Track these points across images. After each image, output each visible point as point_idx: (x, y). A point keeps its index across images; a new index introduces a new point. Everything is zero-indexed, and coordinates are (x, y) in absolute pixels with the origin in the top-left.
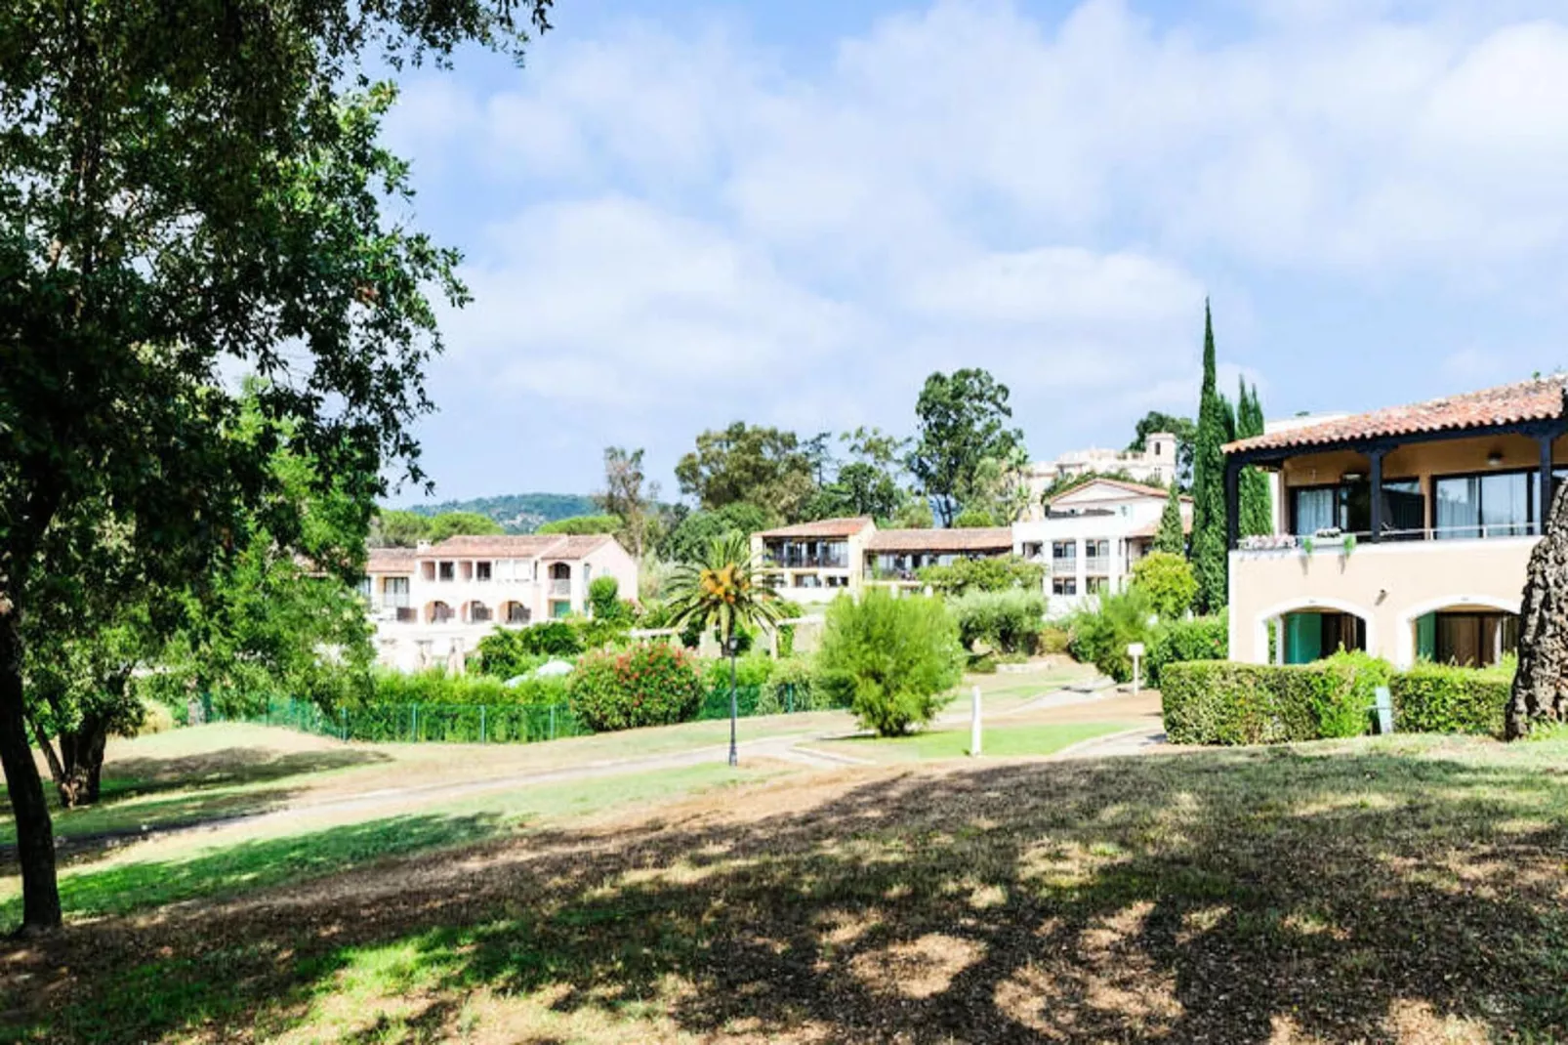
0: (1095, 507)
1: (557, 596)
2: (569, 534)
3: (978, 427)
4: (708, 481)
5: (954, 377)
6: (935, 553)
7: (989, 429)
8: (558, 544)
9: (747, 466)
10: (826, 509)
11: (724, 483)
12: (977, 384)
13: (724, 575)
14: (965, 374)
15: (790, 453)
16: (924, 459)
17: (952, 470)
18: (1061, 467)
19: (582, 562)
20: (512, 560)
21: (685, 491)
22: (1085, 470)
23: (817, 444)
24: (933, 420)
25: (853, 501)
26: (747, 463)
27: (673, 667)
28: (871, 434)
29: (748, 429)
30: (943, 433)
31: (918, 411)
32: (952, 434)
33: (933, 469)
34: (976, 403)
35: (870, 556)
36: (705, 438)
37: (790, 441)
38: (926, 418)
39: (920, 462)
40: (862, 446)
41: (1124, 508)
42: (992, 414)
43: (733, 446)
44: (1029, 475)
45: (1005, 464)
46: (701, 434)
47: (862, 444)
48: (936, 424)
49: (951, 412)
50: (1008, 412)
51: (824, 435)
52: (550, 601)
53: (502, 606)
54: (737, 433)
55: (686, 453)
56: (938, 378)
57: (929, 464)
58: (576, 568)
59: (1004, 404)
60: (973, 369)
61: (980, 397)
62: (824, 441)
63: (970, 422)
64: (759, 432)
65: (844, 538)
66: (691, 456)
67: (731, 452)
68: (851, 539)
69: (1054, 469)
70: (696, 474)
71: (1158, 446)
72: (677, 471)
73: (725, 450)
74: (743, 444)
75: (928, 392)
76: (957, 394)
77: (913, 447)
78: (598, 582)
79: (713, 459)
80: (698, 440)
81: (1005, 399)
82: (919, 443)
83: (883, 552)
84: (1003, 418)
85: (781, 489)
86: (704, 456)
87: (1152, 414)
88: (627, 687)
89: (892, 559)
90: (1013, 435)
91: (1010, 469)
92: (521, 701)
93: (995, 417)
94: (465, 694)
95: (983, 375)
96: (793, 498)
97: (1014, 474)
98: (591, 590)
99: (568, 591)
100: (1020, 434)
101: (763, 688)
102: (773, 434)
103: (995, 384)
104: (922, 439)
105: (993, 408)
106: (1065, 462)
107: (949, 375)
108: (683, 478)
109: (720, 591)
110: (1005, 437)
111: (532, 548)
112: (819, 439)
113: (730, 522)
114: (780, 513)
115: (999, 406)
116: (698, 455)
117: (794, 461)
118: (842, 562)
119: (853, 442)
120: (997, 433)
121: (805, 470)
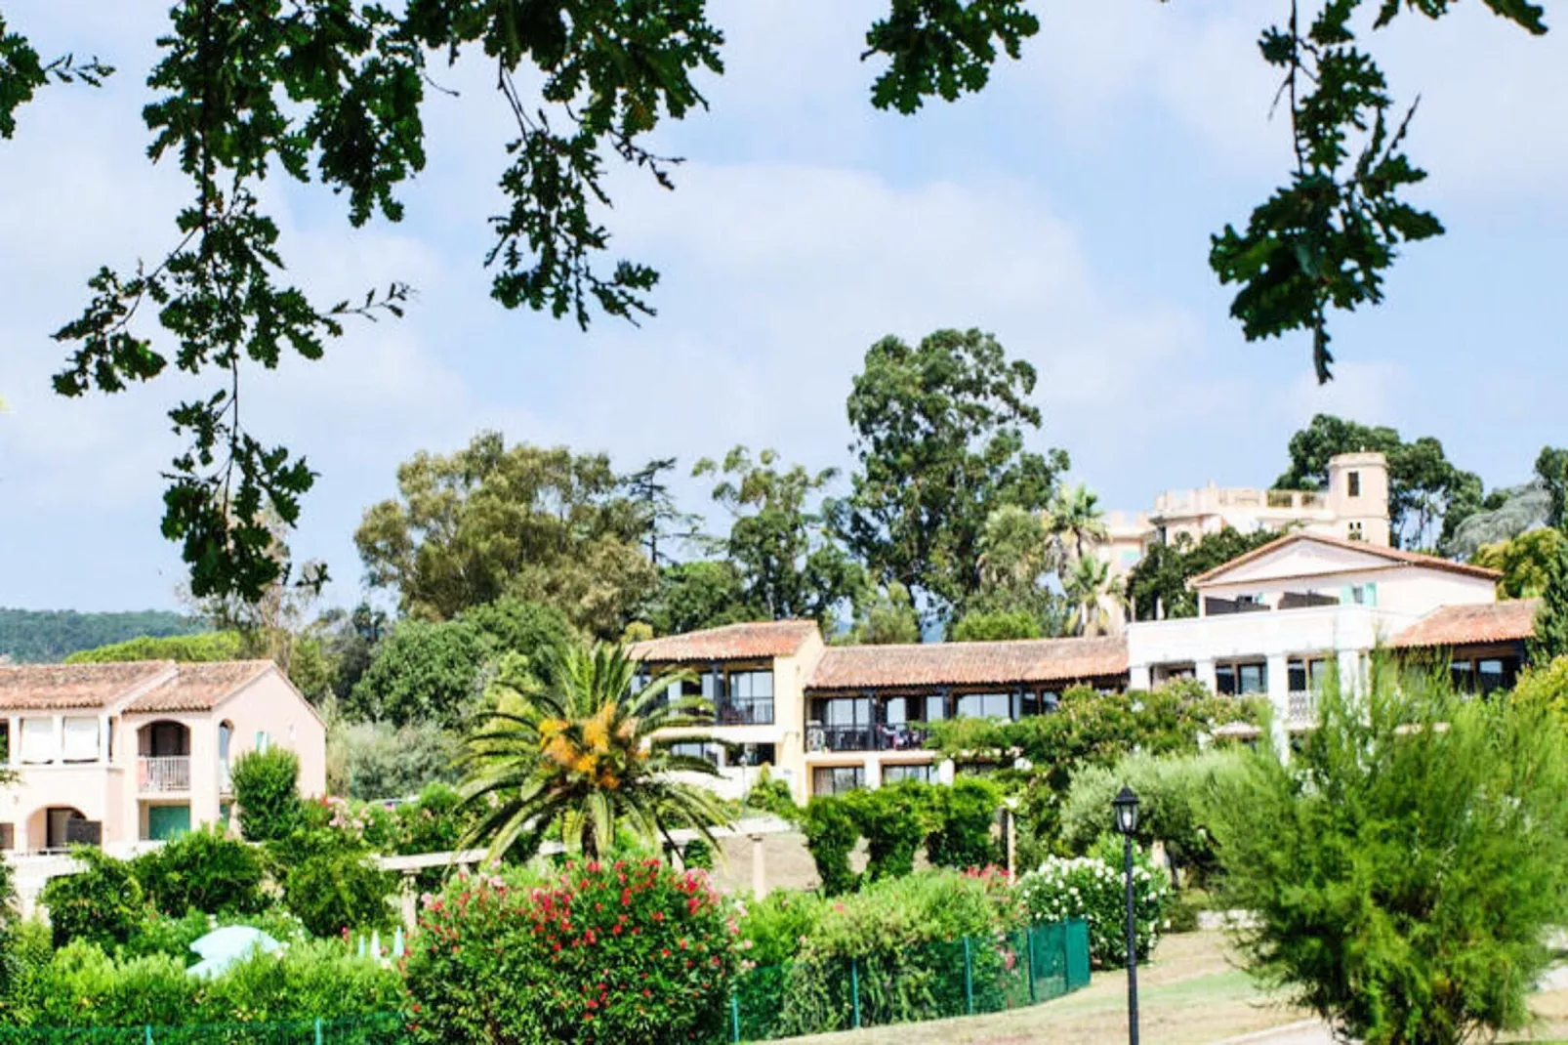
0: (1301, 589)
1: (157, 794)
2: (178, 659)
3: (977, 446)
4: (424, 557)
5: (925, 346)
6: (954, 692)
7: (1000, 450)
8: (155, 682)
9: (510, 525)
10: (700, 607)
11: (460, 564)
12: (969, 360)
13: (595, 729)
14: (946, 340)
15: (599, 500)
16: (866, 514)
17: (922, 535)
18: (1161, 524)
19: (218, 717)
20: (57, 717)
21: (376, 581)
22: (1214, 527)
23: (646, 482)
24: (882, 434)
25: (759, 588)
26: (512, 517)
27: (679, 914)
28: (757, 463)
29: (509, 448)
30: (906, 458)
31: (852, 414)
32: (923, 462)
33: (884, 534)
34: (969, 398)
35: (817, 701)
36: (417, 469)
37: (597, 475)
38: (865, 430)
39: (857, 520)
40: (738, 487)
41: (1356, 591)
42: (1002, 420)
43: (477, 485)
44: (1100, 539)
45: (1045, 518)
46: (410, 460)
47: (736, 480)
48: (889, 441)
49: (918, 418)
50: (1033, 417)
51: (662, 465)
52: (142, 803)
53: (33, 819)
54: (487, 457)
55: (377, 501)
56: (891, 348)
57: (874, 522)
58: (202, 732)
59: (1026, 401)
60: (963, 329)
61: (976, 386)
62: (660, 477)
63: (960, 436)
64: (534, 455)
65: (762, 663)
66: (386, 508)
67: (474, 498)
68: (778, 663)
69: (1146, 528)
70: (398, 544)
71: (1354, 479)
72: (361, 538)
73: (462, 495)
74: (503, 481)
75: (873, 376)
76: (934, 379)
77: (841, 489)
78: (254, 759)
79: (434, 514)
80: (402, 477)
81: (1028, 391)
82: (856, 480)
83: (843, 692)
84: (1027, 428)
85: (580, 573)
86: (415, 506)
87: (1320, 419)
88: (563, 966)
89: (863, 706)
90: (1049, 462)
91: (1059, 528)
92: (242, 1011)
93: (1009, 426)
94: (101, 1000)
95: (984, 341)
96: (608, 592)
97: (1067, 537)
98: (237, 778)
99: (183, 783)
100: (1063, 461)
101: (794, 967)
102: (561, 459)
103: (1008, 361)
104: (862, 471)
105: (1003, 408)
106: (1167, 514)
107: (913, 342)
108: (370, 552)
109: (587, 764)
110: (1032, 466)
111: (102, 690)
112: (649, 473)
113: (494, 639)
114: (580, 623)
115: (1014, 403)
116: (403, 504)
117: (606, 514)
118: (759, 714)
119: (720, 477)
120: (1015, 458)
121: (624, 535)
